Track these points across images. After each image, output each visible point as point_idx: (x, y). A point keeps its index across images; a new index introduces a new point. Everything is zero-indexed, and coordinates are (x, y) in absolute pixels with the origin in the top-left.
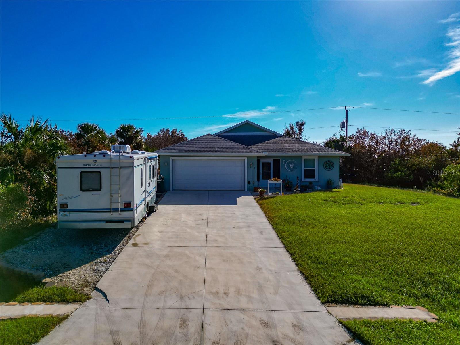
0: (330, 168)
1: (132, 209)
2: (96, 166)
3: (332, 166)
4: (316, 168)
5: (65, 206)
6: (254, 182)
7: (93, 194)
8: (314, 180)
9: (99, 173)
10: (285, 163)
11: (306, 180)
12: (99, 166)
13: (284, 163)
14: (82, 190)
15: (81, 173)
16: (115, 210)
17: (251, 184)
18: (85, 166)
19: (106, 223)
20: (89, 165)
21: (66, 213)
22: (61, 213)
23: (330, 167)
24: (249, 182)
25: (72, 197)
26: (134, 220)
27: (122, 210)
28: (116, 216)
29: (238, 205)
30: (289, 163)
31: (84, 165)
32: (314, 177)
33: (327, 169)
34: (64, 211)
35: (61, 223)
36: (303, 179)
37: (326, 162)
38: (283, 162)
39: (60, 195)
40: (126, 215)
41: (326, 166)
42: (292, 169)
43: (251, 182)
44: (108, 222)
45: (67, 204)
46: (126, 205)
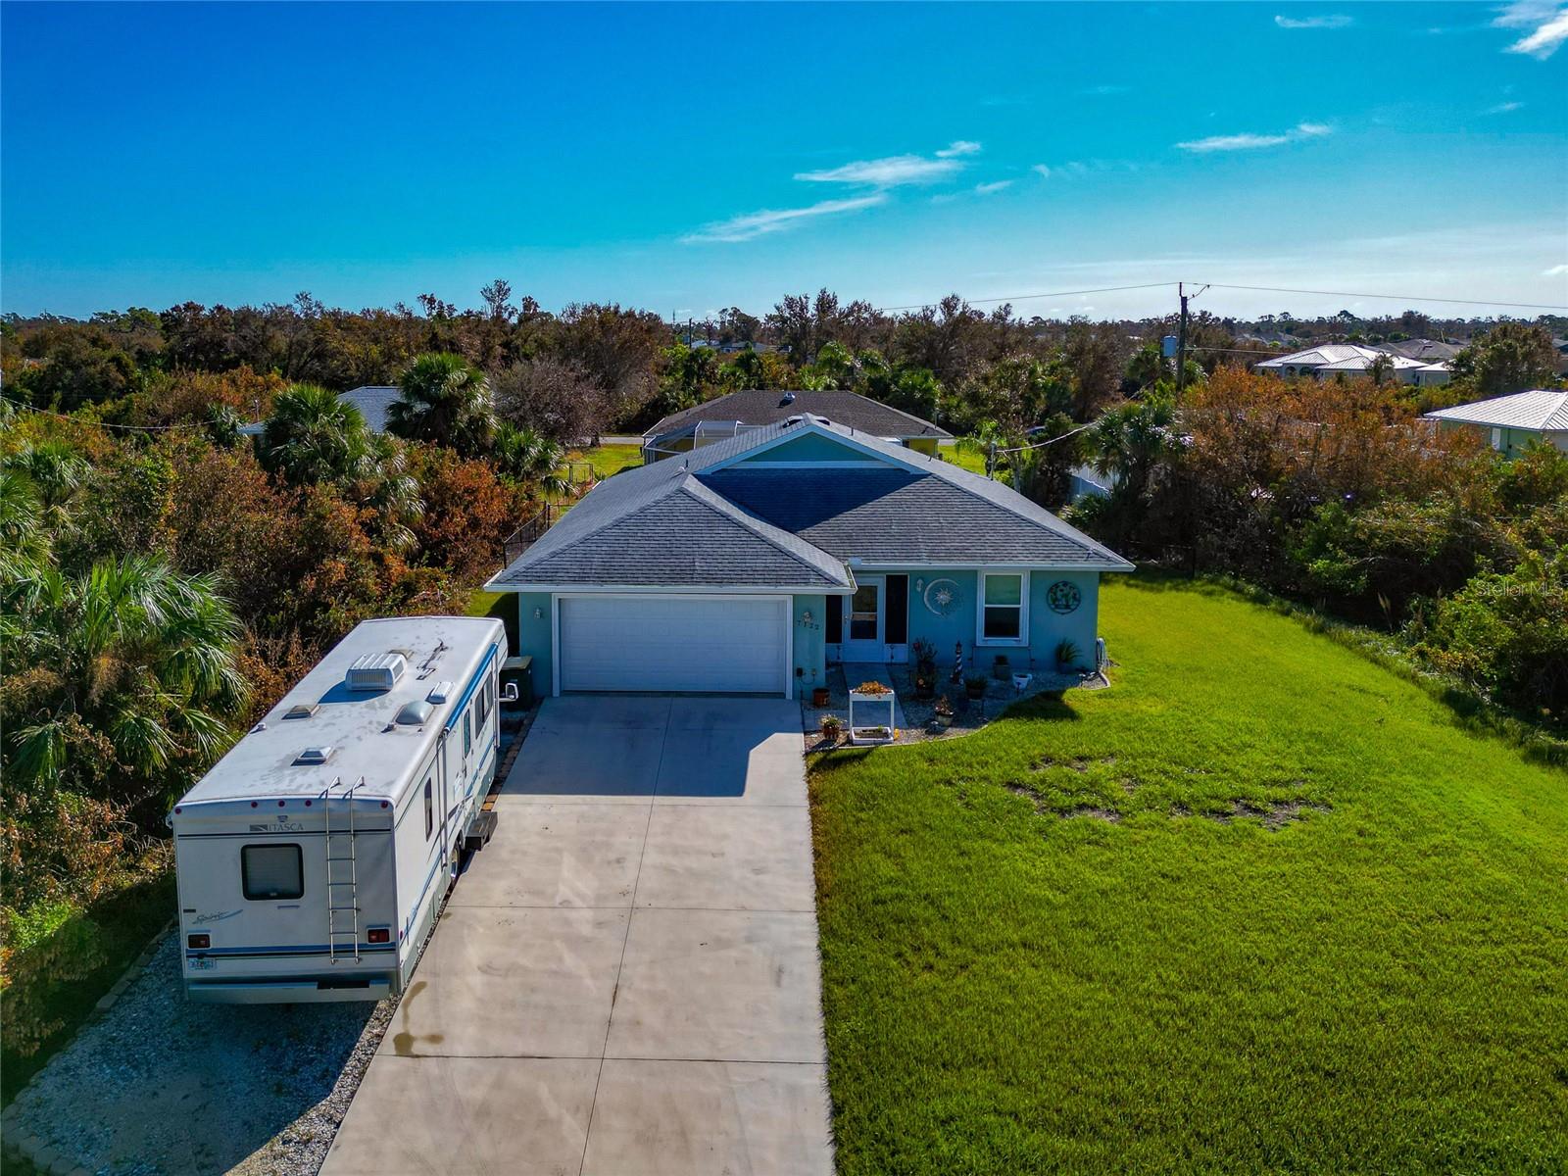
0: (1067, 606)
1: (394, 944)
2: (285, 830)
3: (1074, 597)
4: (1024, 606)
5: (203, 942)
6: (814, 670)
7: (279, 907)
8: (1014, 644)
9: (295, 848)
10: (923, 590)
11: (990, 644)
12: (295, 828)
13: (919, 589)
14: (250, 894)
15: (244, 848)
16: (345, 950)
17: (807, 677)
18: (256, 830)
19: (319, 988)
20: (265, 827)
21: (205, 959)
22: (192, 960)
23: (1067, 601)
24: (799, 672)
25: (219, 917)
26: (398, 974)
27: (363, 949)
28: (347, 965)
29: (745, 794)
30: (936, 590)
31: (252, 827)
32: (1016, 634)
33: (1057, 607)
34: (201, 956)
35: (195, 988)
36: (981, 639)
37: (1056, 586)
38: (916, 585)
39: (185, 911)
40: (374, 962)
41: (1055, 600)
42: (946, 608)
43: (807, 671)
44: (326, 981)
45: (206, 938)
46: (374, 937)
